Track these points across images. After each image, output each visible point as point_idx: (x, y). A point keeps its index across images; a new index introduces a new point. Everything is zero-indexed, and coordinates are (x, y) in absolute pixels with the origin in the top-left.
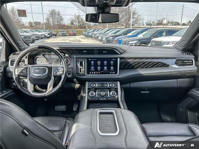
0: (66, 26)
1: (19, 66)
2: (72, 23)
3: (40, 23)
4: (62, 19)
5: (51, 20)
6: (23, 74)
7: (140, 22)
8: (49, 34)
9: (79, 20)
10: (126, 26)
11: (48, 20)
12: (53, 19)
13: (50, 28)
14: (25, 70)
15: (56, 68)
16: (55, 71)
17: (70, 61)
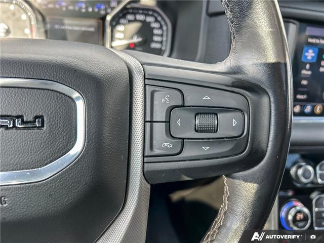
15: (180, 91)
16: (168, 122)
17: (162, 35)
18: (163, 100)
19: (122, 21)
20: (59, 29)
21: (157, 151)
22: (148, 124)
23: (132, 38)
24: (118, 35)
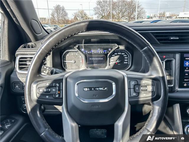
0: (70, 21)
1: (40, 77)
2: (76, 18)
3: (45, 19)
4: (66, 14)
5: (56, 15)
6: (52, 98)
7: (143, 15)
8: (54, 29)
9: (82, 15)
10: (129, 20)
11: (53, 15)
12: (58, 14)
13: (55, 23)
14: (56, 86)
15: (137, 81)
16: (134, 88)
17: (128, 59)
18: (133, 83)
19: (113, 55)
20: (91, 60)
21: (132, 96)
22: (129, 89)
23: (117, 61)
24: (111, 60)
